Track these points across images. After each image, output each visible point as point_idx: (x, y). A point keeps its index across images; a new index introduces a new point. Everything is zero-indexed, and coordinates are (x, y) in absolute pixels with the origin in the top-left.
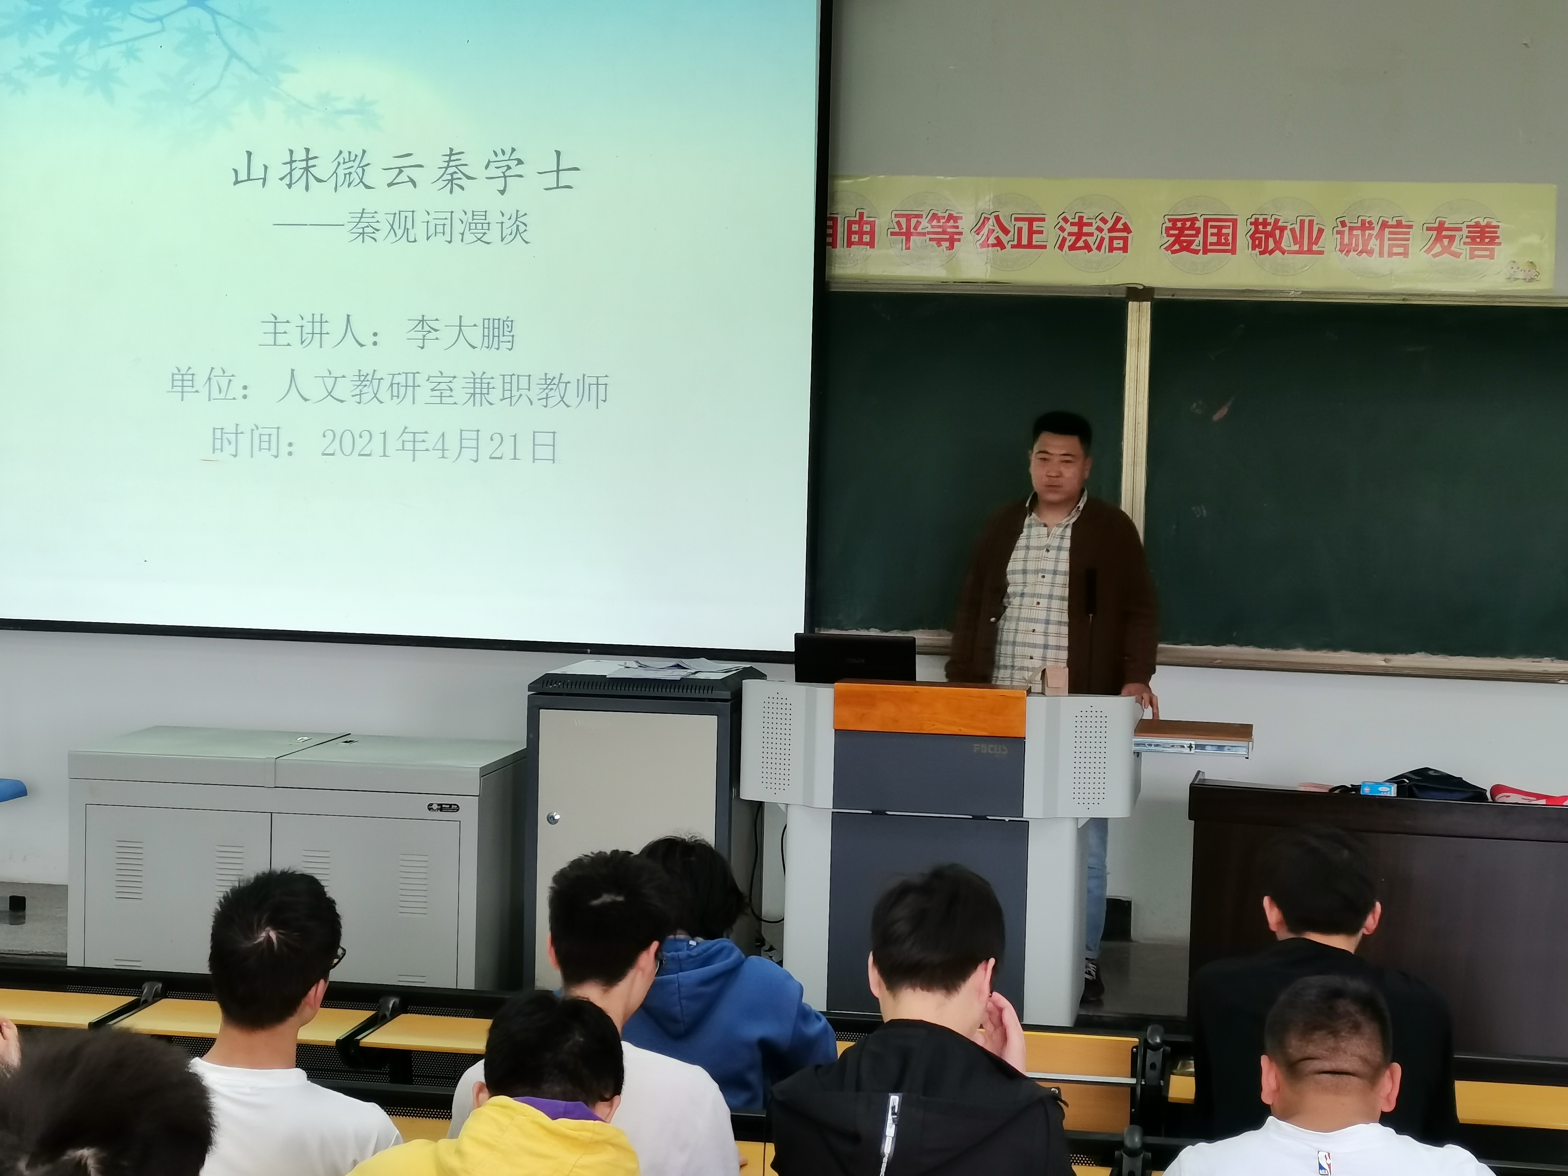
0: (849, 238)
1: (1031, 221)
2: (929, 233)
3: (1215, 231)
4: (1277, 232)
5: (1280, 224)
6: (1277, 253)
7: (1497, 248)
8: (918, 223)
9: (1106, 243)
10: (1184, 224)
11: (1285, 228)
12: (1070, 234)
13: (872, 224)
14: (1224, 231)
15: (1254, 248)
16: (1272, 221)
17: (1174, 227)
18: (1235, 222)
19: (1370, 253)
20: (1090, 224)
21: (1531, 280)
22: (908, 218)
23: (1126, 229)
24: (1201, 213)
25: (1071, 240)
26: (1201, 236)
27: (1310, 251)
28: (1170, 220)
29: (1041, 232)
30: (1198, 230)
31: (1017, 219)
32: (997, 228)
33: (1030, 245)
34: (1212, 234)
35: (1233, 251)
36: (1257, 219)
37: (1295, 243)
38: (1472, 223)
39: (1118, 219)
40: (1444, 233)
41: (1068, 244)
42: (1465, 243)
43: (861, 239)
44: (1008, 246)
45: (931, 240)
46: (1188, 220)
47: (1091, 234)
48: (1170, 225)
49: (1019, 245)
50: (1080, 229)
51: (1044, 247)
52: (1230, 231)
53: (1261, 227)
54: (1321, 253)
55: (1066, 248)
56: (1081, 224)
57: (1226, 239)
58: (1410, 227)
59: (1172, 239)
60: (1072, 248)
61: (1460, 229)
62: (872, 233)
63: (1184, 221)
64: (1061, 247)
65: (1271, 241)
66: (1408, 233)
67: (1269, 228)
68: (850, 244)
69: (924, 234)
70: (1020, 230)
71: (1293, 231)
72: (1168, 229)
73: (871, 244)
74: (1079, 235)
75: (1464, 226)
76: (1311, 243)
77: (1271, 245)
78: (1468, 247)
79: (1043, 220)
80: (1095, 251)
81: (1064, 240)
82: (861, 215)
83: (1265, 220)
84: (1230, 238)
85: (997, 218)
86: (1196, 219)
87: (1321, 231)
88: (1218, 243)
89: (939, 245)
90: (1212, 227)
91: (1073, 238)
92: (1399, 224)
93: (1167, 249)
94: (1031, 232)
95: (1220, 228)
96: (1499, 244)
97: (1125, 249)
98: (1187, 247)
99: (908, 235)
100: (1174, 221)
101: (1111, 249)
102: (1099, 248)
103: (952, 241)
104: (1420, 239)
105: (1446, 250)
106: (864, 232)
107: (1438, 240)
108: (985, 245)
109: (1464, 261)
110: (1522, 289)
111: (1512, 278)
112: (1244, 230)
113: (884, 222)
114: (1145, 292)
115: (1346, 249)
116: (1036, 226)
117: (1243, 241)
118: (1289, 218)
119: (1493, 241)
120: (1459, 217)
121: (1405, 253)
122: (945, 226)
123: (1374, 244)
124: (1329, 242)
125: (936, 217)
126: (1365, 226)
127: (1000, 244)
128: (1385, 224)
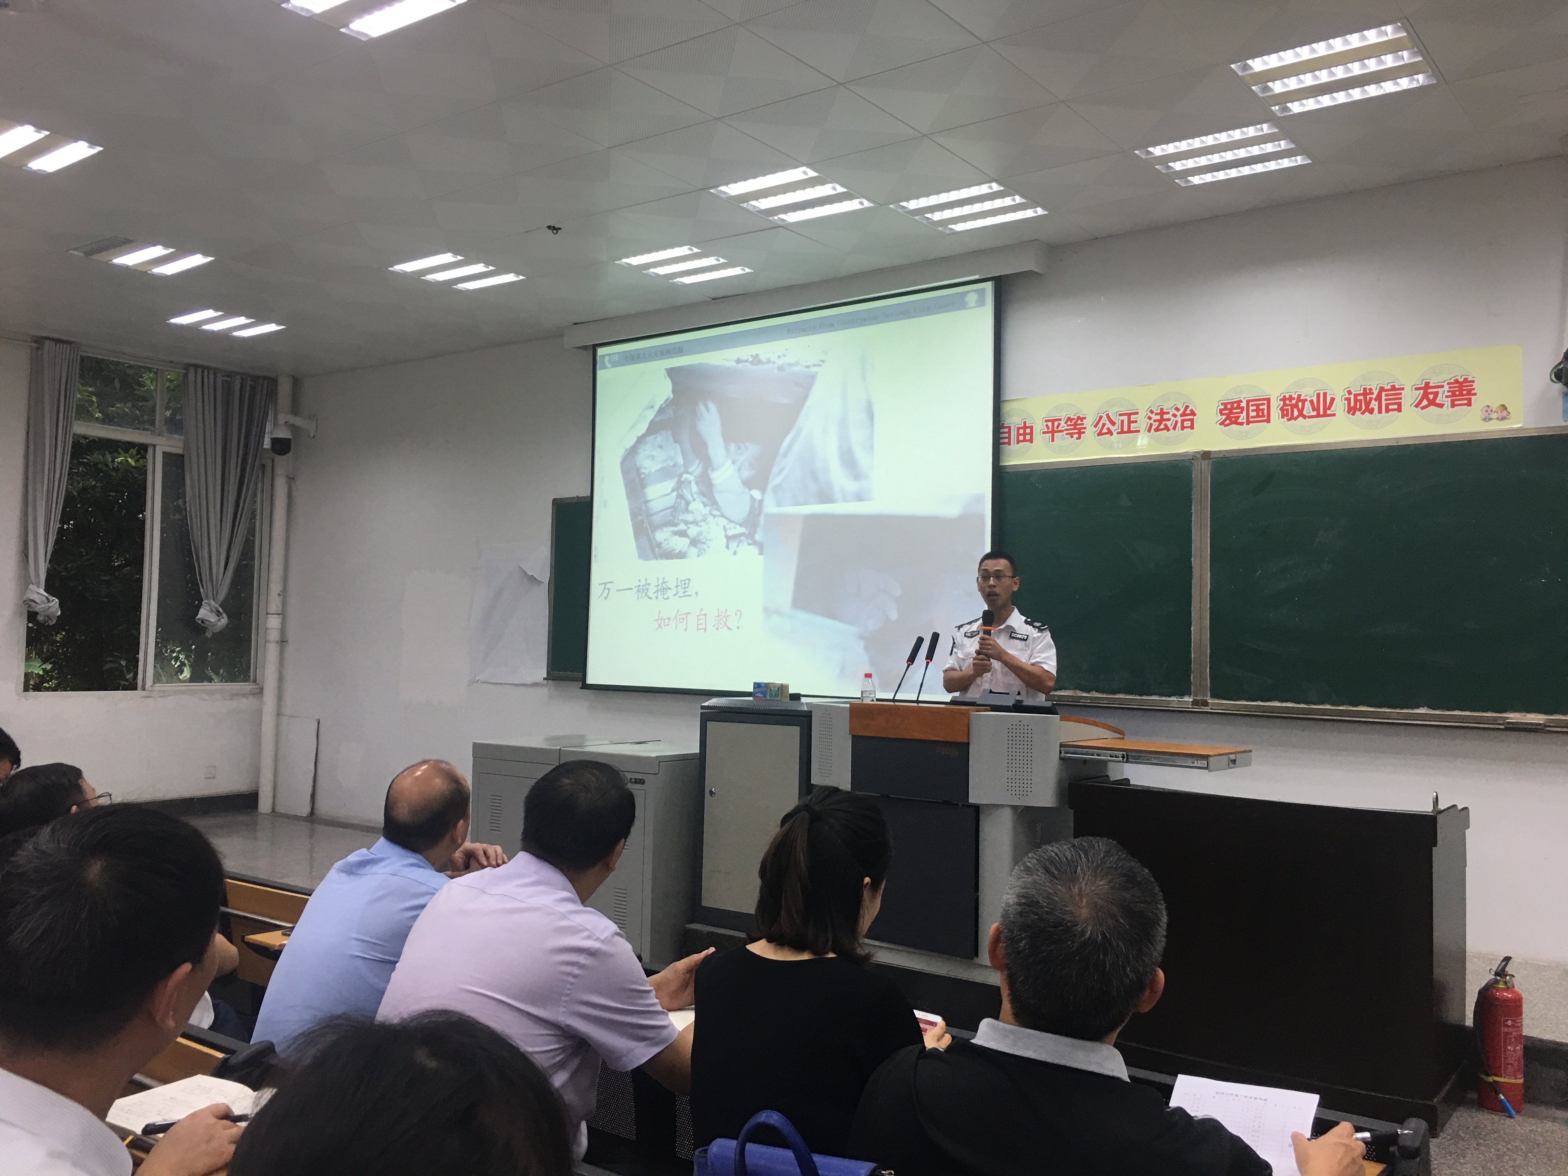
0: (1018, 438)
1: (1129, 415)
2: (1066, 430)
3: (1255, 408)
4: (1300, 404)
5: (1302, 398)
6: (1300, 418)
7: (1473, 397)
8: (1059, 424)
9: (1179, 424)
10: (1232, 406)
11: (1306, 400)
12: (1155, 421)
13: (1031, 428)
14: (1261, 407)
15: (1283, 417)
16: (1296, 396)
17: (1226, 409)
18: (1268, 400)
19: (1371, 411)
20: (1168, 413)
21: (1503, 419)
22: (1053, 421)
23: (1193, 413)
24: (1244, 396)
25: (1156, 425)
26: (1245, 413)
27: (1325, 415)
28: (1222, 404)
29: (1136, 422)
30: (1242, 408)
31: (1120, 415)
32: (1107, 422)
33: (1129, 431)
34: (1253, 411)
35: (1268, 421)
36: (1285, 397)
37: (1313, 410)
38: (1452, 381)
39: (1187, 407)
40: (1430, 390)
41: (1154, 427)
42: (1447, 397)
43: (1025, 438)
44: (1115, 433)
45: (1067, 434)
46: (1235, 402)
47: (1169, 420)
48: (1222, 407)
49: (1122, 432)
50: (1162, 417)
51: (1138, 431)
52: (1265, 407)
53: (1287, 402)
54: (1334, 415)
55: (1152, 430)
56: (1162, 413)
57: (1263, 413)
58: (1403, 389)
59: (1224, 417)
60: (1157, 430)
61: (1442, 386)
62: (1031, 434)
63: (1232, 403)
64: (1149, 431)
65: (1295, 411)
66: (1401, 394)
67: (1294, 402)
68: (1018, 442)
69: (1062, 431)
70: (1122, 421)
71: (1312, 402)
72: (1221, 410)
73: (1031, 441)
74: (1160, 421)
75: (1445, 384)
76: (1325, 410)
77: (1296, 413)
78: (1449, 399)
79: (1137, 413)
80: (1172, 430)
81: (1151, 425)
82: (1025, 423)
83: (1291, 396)
84: (1265, 412)
85: (1108, 415)
86: (1241, 401)
87: (1333, 400)
88: (1258, 416)
89: (1072, 437)
90: (1253, 405)
91: (1157, 423)
92: (1393, 388)
93: (1221, 424)
94: (1130, 422)
95: (1258, 406)
96: (1475, 394)
97: (1192, 427)
98: (1235, 421)
99: (1053, 432)
100: (1225, 404)
101: (1183, 428)
102: (1174, 428)
103: (1080, 433)
104: (1409, 397)
105: (1432, 403)
106: (1026, 433)
107: (1425, 396)
108: (1100, 434)
109: (1447, 410)
110: (1496, 428)
111: (1487, 419)
112: (1275, 405)
113: (1039, 427)
114: (1206, 455)
115: (1352, 410)
116: (1133, 418)
117: (1275, 413)
118: (1308, 393)
119: (1470, 393)
120: (1441, 378)
121: (1399, 410)
122: (1075, 424)
123: (1374, 404)
124: (1340, 407)
125: (1069, 419)
126: (1366, 392)
127: (1110, 432)
128: (1382, 389)
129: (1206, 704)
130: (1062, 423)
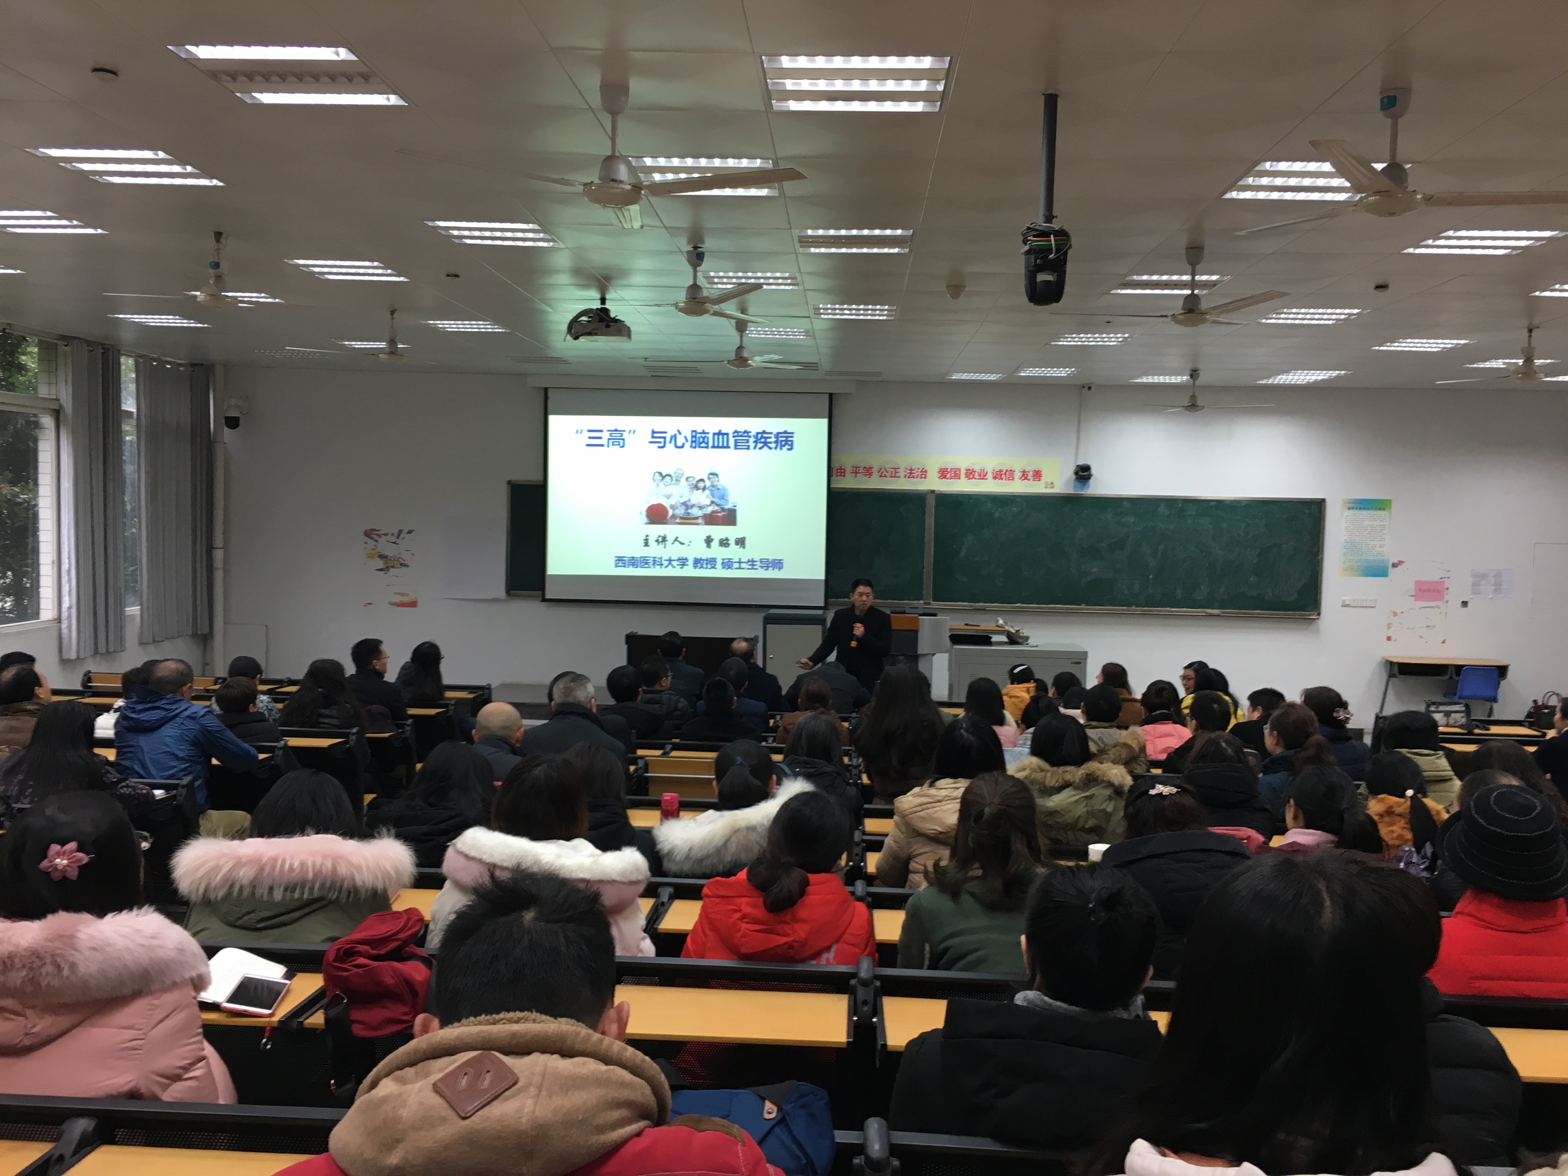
0: (837, 474)
1: (896, 469)
2: (863, 473)
4: (973, 473)
5: (974, 470)
6: (973, 479)
7: (1041, 478)
8: (859, 470)
9: (919, 476)
11: (976, 471)
12: (908, 473)
13: (844, 469)
14: (957, 472)
15: (966, 478)
16: (971, 469)
17: (941, 471)
18: (960, 469)
19: (1002, 479)
20: (914, 470)
21: (1052, 488)
22: (856, 467)
23: (926, 471)
24: (949, 467)
25: (908, 475)
26: (949, 474)
27: (983, 479)
28: (939, 469)
29: (899, 473)
30: (948, 472)
31: (891, 468)
32: (884, 471)
33: (895, 477)
34: (953, 474)
35: (959, 479)
36: (967, 468)
37: (979, 476)
38: (1034, 470)
39: (923, 468)
40: (1025, 473)
42: (1032, 476)
44: (888, 477)
45: (863, 475)
46: (945, 469)
47: (915, 473)
49: (891, 477)
51: (900, 477)
53: (968, 471)
54: (987, 479)
55: (907, 478)
56: (911, 470)
57: (957, 475)
58: (1015, 471)
59: (940, 475)
60: (909, 477)
62: (844, 472)
64: (905, 478)
65: (971, 475)
66: (1014, 473)
67: (971, 471)
68: (839, 476)
69: (861, 474)
70: (892, 471)
71: (978, 472)
72: (939, 472)
73: (844, 476)
74: (911, 473)
75: (1031, 471)
76: (984, 476)
77: (971, 477)
78: (1032, 478)
79: (899, 468)
80: (916, 479)
81: (906, 475)
82: (843, 467)
83: (969, 469)
85: (884, 467)
86: (948, 469)
87: (987, 472)
88: (955, 477)
89: (866, 476)
90: (953, 471)
92: (1011, 470)
93: (939, 478)
94: (896, 473)
95: (955, 471)
97: (925, 478)
98: (945, 477)
99: (856, 473)
100: (941, 469)
101: (921, 478)
102: (917, 477)
103: (870, 475)
104: (1018, 475)
105: (1026, 478)
106: (842, 472)
107: (1023, 475)
108: (881, 476)
109: (1031, 482)
110: (1049, 491)
111: (1046, 487)
112: (963, 472)
113: (848, 469)
114: (933, 492)
115: (995, 478)
116: (897, 470)
117: (963, 475)
118: (977, 468)
119: (1040, 476)
120: (1030, 468)
121: (1013, 480)
122: (868, 471)
123: (1003, 476)
124: (990, 476)
125: (865, 468)
126: (1001, 471)
127: (885, 476)
128: (1007, 471)
129: (930, 604)
130: (861, 469)
